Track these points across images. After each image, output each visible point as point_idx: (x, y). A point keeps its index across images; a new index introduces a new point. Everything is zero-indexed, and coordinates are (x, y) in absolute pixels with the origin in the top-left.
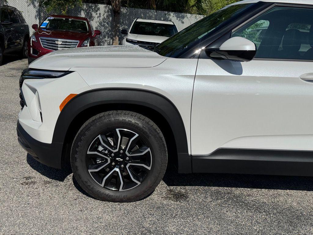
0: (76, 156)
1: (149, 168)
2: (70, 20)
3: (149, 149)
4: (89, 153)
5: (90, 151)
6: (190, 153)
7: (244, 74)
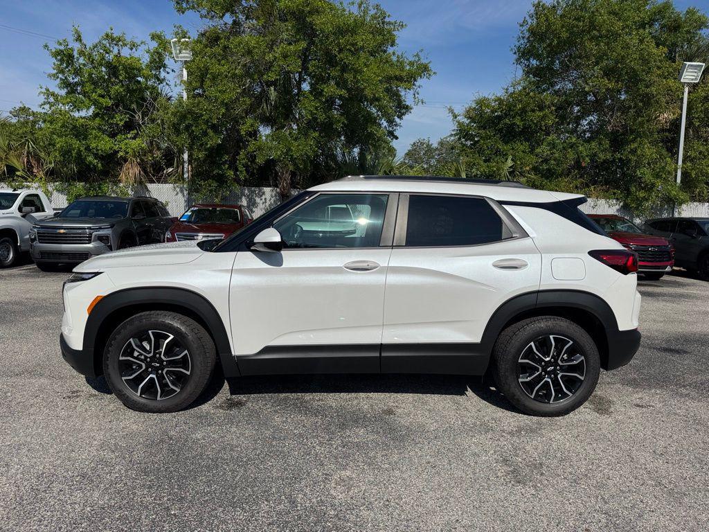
0: (108, 362)
1: (188, 373)
2: (218, 209)
3: (186, 352)
4: (121, 358)
5: (122, 356)
6: (233, 353)
7: (283, 266)
